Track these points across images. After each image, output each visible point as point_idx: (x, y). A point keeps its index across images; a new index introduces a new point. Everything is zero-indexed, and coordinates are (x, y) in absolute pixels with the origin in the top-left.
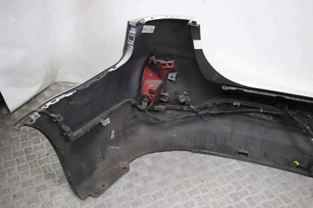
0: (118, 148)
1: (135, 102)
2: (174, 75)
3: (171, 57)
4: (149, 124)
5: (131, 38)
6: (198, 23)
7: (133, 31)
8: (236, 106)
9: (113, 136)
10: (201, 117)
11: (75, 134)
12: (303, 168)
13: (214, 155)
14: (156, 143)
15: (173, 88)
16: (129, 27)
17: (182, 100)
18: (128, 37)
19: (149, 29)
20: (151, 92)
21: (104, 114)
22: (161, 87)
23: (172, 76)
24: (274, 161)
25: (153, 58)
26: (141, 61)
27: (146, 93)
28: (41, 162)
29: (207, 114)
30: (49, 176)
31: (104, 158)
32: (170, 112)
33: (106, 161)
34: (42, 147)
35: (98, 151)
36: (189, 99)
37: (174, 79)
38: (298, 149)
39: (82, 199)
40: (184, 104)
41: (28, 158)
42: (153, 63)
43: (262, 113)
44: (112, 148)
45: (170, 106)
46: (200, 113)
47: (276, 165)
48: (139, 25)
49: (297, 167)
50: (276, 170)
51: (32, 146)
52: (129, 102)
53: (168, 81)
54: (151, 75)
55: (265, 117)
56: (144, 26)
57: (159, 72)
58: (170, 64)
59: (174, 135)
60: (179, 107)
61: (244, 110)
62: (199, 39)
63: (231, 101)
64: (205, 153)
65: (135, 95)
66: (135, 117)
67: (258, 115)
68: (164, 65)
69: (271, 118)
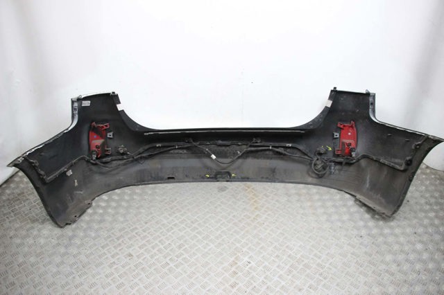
0: (82, 193)
1: (88, 158)
2: (111, 134)
3: (106, 121)
4: (102, 173)
5: (75, 109)
6: (116, 93)
7: (76, 105)
8: (159, 147)
9: (76, 184)
10: (136, 160)
11: (49, 179)
12: (212, 178)
13: (151, 184)
14: (109, 185)
15: (113, 144)
16: (73, 102)
17: (122, 151)
18: (73, 109)
19: (87, 103)
20: (97, 147)
21: (67, 166)
22: (103, 144)
23: (110, 135)
24: (193, 178)
25: (94, 123)
26: (86, 127)
27: (95, 149)
28: (26, 215)
29: (141, 158)
30: (34, 221)
31: (72, 199)
32: (116, 162)
33: (75, 202)
34: (25, 206)
35: (68, 195)
36: (126, 149)
37: (111, 137)
38: (208, 168)
39: (61, 227)
40: (123, 154)
41: (15, 215)
42: (94, 127)
43: (178, 149)
44: (78, 192)
45: (114, 158)
46: (135, 158)
47: (195, 180)
48: (79, 100)
49: (208, 178)
50: (194, 183)
51: (17, 207)
52: (83, 159)
53: (108, 140)
54: (95, 137)
55: (181, 151)
56: (83, 102)
57: (101, 133)
58: (106, 126)
59: (121, 178)
60: (120, 157)
61: (165, 149)
62: (119, 103)
63: (154, 145)
64: (145, 184)
65: (87, 153)
66: (91, 170)
67: (176, 151)
68: (103, 127)
69: (185, 151)
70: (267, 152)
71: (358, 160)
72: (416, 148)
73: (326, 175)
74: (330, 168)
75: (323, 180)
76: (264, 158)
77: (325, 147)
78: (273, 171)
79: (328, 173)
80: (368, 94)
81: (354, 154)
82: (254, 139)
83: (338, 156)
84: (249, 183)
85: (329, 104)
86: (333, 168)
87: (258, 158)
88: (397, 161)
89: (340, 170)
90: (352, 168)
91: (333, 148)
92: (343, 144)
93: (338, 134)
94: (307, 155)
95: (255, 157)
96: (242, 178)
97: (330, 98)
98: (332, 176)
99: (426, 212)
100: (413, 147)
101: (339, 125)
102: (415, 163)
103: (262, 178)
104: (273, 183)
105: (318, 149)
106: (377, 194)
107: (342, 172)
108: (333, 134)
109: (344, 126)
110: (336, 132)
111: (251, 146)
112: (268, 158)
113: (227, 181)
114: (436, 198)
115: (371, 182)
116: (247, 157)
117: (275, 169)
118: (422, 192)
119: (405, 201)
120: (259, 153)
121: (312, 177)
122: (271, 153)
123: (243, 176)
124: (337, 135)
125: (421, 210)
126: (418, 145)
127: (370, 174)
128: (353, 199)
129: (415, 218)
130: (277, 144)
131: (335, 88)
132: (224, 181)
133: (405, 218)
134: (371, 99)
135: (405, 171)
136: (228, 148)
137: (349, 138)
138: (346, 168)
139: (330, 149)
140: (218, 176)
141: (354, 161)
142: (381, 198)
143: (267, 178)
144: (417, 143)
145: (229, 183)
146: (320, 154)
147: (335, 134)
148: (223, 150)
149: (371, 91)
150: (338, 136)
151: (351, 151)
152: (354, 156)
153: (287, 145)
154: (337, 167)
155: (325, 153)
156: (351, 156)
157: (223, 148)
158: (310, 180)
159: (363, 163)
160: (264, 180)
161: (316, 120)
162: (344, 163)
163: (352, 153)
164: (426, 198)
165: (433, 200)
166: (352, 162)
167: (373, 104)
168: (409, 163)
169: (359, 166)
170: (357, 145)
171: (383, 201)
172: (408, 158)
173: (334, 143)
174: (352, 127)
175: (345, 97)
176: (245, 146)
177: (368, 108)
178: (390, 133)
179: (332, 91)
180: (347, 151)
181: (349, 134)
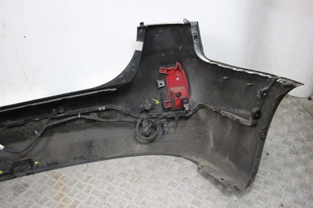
12: (7, 174)
49: (1, 175)
70: (78, 122)
71: (195, 112)
72: (262, 96)
73: (159, 137)
74: (162, 126)
75: (156, 144)
76: (75, 130)
77: (150, 101)
78: (90, 145)
79: (161, 133)
80: (188, 25)
81: (186, 107)
82: (54, 110)
83: (169, 109)
84: (58, 171)
85: (140, 46)
86: (166, 125)
87: (66, 131)
88: (241, 112)
89: (175, 127)
90: (189, 122)
91: (162, 100)
92: (172, 93)
93: (163, 82)
94: (129, 115)
95: (64, 131)
96: (49, 165)
97: (139, 38)
98: (167, 137)
99: (292, 166)
100: (258, 95)
101: (161, 71)
102: (265, 115)
103: (75, 159)
104: (90, 164)
105: (141, 106)
106: (225, 157)
107: (178, 129)
108: (157, 83)
109: (168, 70)
110: (160, 79)
111: (53, 119)
112: (80, 129)
113: (28, 174)
114: (302, 141)
115: (215, 140)
116: (52, 133)
117: (92, 141)
118: (284, 135)
119: (263, 155)
120: (67, 125)
121: (141, 143)
122: (82, 122)
123: (50, 161)
124: (161, 83)
125: (286, 165)
126: (265, 92)
127: (212, 129)
128: (196, 166)
129: (279, 179)
130: (87, 110)
131: (142, 24)
132: (23, 176)
133: (266, 183)
134: (193, 31)
135: (254, 126)
136: (23, 128)
137: (178, 84)
138: (181, 123)
139: (158, 102)
140: (16, 169)
141: (191, 113)
142: (231, 163)
143: (82, 157)
144: (263, 90)
145: (31, 176)
146: (146, 111)
147: (159, 82)
148: (18, 131)
149: (191, 20)
150: (163, 85)
151: (182, 103)
152: (187, 109)
153: (100, 109)
154: (171, 124)
155: (152, 109)
156: (183, 109)
157: (17, 129)
158: (138, 148)
159: (202, 113)
160: (77, 161)
161: (128, 71)
162: (177, 119)
163: (185, 106)
164: (290, 144)
165: (299, 145)
166: (187, 115)
167: (198, 37)
168: (257, 116)
169: (198, 118)
170: (189, 92)
171: (233, 166)
172: (255, 110)
173: (161, 94)
174: (178, 69)
175: (160, 31)
176: (45, 121)
177: (192, 44)
178: (226, 76)
179: (139, 29)
180: (177, 103)
181: (178, 79)
